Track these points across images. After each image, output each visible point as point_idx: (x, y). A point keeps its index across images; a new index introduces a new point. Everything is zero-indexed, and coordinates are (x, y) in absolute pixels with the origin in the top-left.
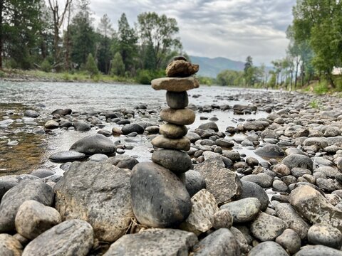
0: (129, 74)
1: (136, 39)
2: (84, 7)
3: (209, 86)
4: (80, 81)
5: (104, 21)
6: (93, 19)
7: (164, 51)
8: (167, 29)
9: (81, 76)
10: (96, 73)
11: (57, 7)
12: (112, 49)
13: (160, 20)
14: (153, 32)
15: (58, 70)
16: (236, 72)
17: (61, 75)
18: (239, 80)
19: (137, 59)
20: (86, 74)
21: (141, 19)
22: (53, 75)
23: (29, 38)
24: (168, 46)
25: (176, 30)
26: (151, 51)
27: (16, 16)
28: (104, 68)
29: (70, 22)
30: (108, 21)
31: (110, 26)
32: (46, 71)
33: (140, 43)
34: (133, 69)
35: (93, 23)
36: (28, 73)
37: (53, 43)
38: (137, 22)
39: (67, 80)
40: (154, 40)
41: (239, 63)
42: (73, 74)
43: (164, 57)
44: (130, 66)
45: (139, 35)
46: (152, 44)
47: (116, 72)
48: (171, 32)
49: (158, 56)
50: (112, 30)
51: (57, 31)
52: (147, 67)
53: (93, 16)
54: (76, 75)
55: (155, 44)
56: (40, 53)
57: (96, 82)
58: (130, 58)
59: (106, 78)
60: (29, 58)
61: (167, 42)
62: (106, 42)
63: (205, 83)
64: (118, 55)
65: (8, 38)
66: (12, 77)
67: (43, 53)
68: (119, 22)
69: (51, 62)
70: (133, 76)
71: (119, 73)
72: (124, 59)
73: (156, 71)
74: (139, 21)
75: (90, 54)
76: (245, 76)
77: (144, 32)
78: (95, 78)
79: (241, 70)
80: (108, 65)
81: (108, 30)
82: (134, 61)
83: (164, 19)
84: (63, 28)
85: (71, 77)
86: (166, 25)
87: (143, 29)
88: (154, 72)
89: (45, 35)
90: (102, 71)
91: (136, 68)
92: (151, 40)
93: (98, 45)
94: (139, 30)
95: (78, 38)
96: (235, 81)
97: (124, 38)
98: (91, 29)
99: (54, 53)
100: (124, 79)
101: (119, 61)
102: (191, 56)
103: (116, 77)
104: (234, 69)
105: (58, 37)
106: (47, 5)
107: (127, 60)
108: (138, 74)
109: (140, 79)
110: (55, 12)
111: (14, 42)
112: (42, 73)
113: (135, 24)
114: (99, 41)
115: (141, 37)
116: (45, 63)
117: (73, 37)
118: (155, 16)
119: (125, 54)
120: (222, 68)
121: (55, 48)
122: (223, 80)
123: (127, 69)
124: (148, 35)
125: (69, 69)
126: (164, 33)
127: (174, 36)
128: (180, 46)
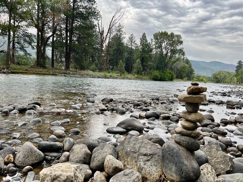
0: (145, 73)
1: (152, 50)
2: (119, 31)
3: (205, 83)
4: (113, 78)
5: (131, 39)
6: (124, 38)
7: (171, 57)
8: (174, 42)
9: (115, 75)
10: (123, 73)
11: (103, 31)
12: (135, 57)
13: (169, 37)
14: (164, 45)
15: (101, 70)
16: (228, 73)
17: (102, 74)
18: (231, 79)
19: (151, 63)
20: (117, 73)
21: (156, 36)
22: (97, 74)
23: (85, 51)
24: (174, 54)
25: (181, 43)
26: (162, 57)
27: (79, 38)
28: (129, 69)
29: (110, 40)
30: (133, 38)
31: (134, 42)
32: (94, 71)
33: (154, 52)
34: (148, 70)
35: (124, 40)
36: (83, 72)
37: (99, 54)
38: (153, 38)
39: (106, 77)
40: (164, 50)
41: (231, 66)
42: (109, 73)
43: (170, 61)
44: (146, 68)
45: (154, 46)
46: (163, 52)
47: (137, 72)
48: (177, 44)
49: (166, 61)
50: (136, 44)
51: (102, 46)
52: (158, 68)
53: (124, 36)
54: (111, 74)
55: (165, 52)
56: (91, 59)
57: (124, 78)
58: (147, 63)
59: (130, 76)
60: (85, 63)
61: (174, 52)
62: (131, 52)
63: (202, 80)
64: (138, 60)
65: (74, 51)
66: (75, 74)
67: (92, 60)
68: (141, 39)
69: (97, 65)
70: (148, 75)
71: (138, 73)
72: (142, 64)
73: (164, 71)
74: (154, 37)
75: (121, 61)
76: (236, 76)
77: (157, 45)
78: (123, 76)
79: (233, 71)
80: (132, 67)
81: (133, 44)
82: (149, 65)
83: (172, 35)
85: (108, 75)
86: (174, 40)
87: (156, 43)
88: (163, 72)
89: (94, 48)
90: (127, 71)
91: (150, 69)
92: (162, 50)
93: (126, 55)
94: (154, 43)
95: (114, 50)
96: (228, 80)
97: (143, 49)
98: (123, 44)
99: (99, 60)
100: (141, 77)
101: (139, 64)
102: (191, 60)
103: (136, 75)
104: (227, 70)
105: (102, 50)
106: (98, 30)
107: (144, 64)
108: (151, 74)
109: (152, 77)
110: (102, 34)
111: (77, 53)
112: (91, 72)
113: (152, 40)
114: (127, 52)
115: (155, 48)
116: (93, 66)
117: (111, 49)
118: (166, 34)
119: (143, 60)
120: (217, 70)
121: (99, 57)
122: (217, 78)
123: (144, 69)
124: (160, 47)
125: (107, 70)
126: (172, 45)
127: (179, 47)
128: (183, 54)
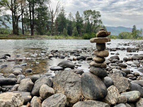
0: (79, 36)
1: (83, 21)
2: (63, 10)
3: (115, 39)
4: (61, 39)
5: (70, 15)
6: (66, 14)
7: (94, 25)
8: (96, 16)
9: (61, 37)
10: (66, 36)
11: (53, 11)
12: (73, 26)
13: (93, 13)
14: (90, 18)
15: (53, 35)
16: (128, 33)
17: (54, 37)
18: (130, 36)
19: (83, 29)
20: (63, 36)
21: (85, 13)
22: (51, 37)
23: (43, 23)
24: (96, 23)
25: (100, 16)
26: (89, 25)
27: (39, 16)
28: (70, 33)
29: (57, 16)
30: (71, 15)
31: (72, 17)
32: (49, 35)
33: (84, 22)
34: (81, 33)
35: (66, 16)
36: (42, 36)
38: (83, 14)
39: (56, 39)
40: (90, 21)
41: (129, 29)
42: (58, 36)
43: (94, 28)
44: (80, 32)
45: (84, 19)
46: (89, 22)
47: (74, 35)
48: (98, 17)
49: (92, 27)
50: (73, 18)
51: (53, 20)
52: (87, 32)
53: (66, 13)
54: (59, 37)
55: (91, 22)
56: (47, 29)
57: (67, 39)
58: (80, 29)
59: (70, 37)
60: (43, 31)
61: (95, 22)
62: (70, 23)
63: (113, 38)
64: (75, 28)
65: (36, 24)
66: (37, 38)
67: (48, 29)
68: (76, 15)
69: (50, 32)
70: (81, 36)
71: (75, 35)
72: (77, 30)
73: (91, 33)
74: (84, 13)
75: (65, 28)
76: (132, 34)
77: (86, 18)
78: (66, 38)
79: (131, 32)
81: (71, 18)
82: (82, 30)
83: (94, 12)
84: (55, 19)
85: (57, 37)
86: (95, 14)
87: (85, 17)
88: (90, 34)
89: (48, 22)
90: (69, 35)
91: (82, 33)
92: (89, 21)
93: (67, 25)
94: (84, 17)
95: (60, 22)
96: (128, 37)
97: (78, 21)
98: (65, 18)
99: (51, 28)
100: (77, 37)
101: (76, 30)
102: (106, 27)
103: (74, 37)
104: (127, 31)
105: (53, 22)
106: (49, 10)
107: (79, 30)
108: (83, 35)
109: (84, 37)
110: (52, 13)
111: (38, 25)
112: (47, 36)
113: (82, 15)
114: (68, 23)
115: (85, 20)
116: (48, 32)
117: (58, 22)
118: (90, 11)
119: (78, 27)
120: (121, 31)
121: (52, 26)
122: (121, 36)
123: (79, 33)
124: (88, 19)
125: (57, 34)
126: (94, 18)
127: (99, 19)
128: (101, 23)
